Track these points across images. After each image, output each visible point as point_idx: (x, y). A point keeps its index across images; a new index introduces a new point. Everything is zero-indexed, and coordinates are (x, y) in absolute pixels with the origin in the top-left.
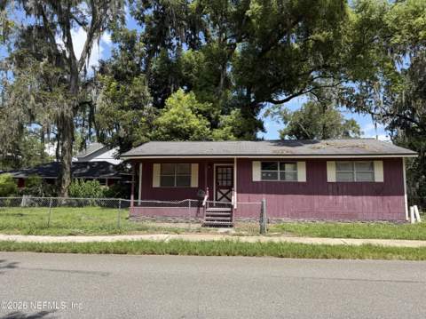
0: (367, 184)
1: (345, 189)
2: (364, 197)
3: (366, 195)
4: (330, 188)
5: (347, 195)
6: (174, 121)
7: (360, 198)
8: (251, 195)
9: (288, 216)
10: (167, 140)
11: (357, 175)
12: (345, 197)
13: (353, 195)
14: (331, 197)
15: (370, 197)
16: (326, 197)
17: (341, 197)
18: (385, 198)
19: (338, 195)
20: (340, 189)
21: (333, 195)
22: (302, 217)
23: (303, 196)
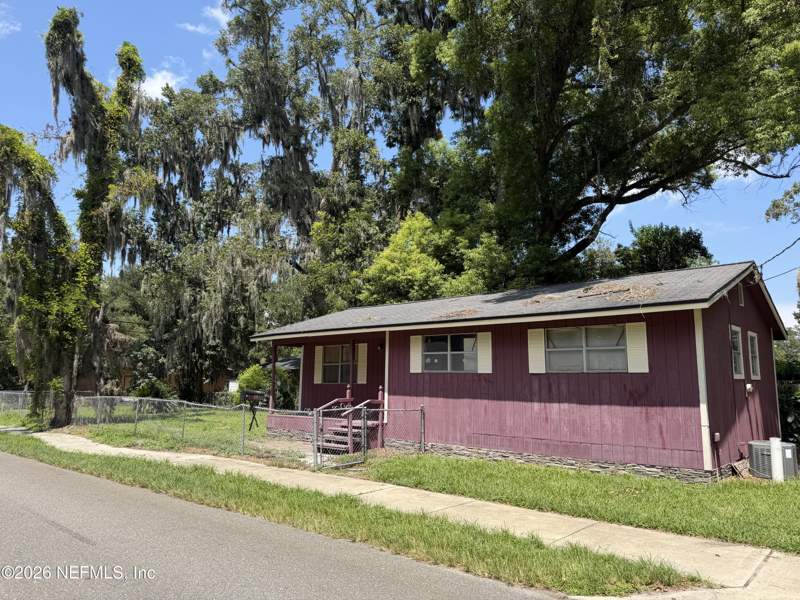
0: (610, 376)
1: (564, 388)
2: (605, 407)
3: (610, 403)
4: (536, 384)
5: (569, 401)
6: (383, 270)
7: (595, 409)
8: (408, 398)
9: (461, 441)
10: (376, 303)
11: (587, 358)
12: (565, 406)
13: (581, 401)
14: (536, 406)
15: (617, 409)
16: (529, 404)
17: (555, 406)
18: (653, 410)
19: (550, 400)
20: (551, 388)
21: (540, 401)
22: (486, 445)
23: (485, 402)
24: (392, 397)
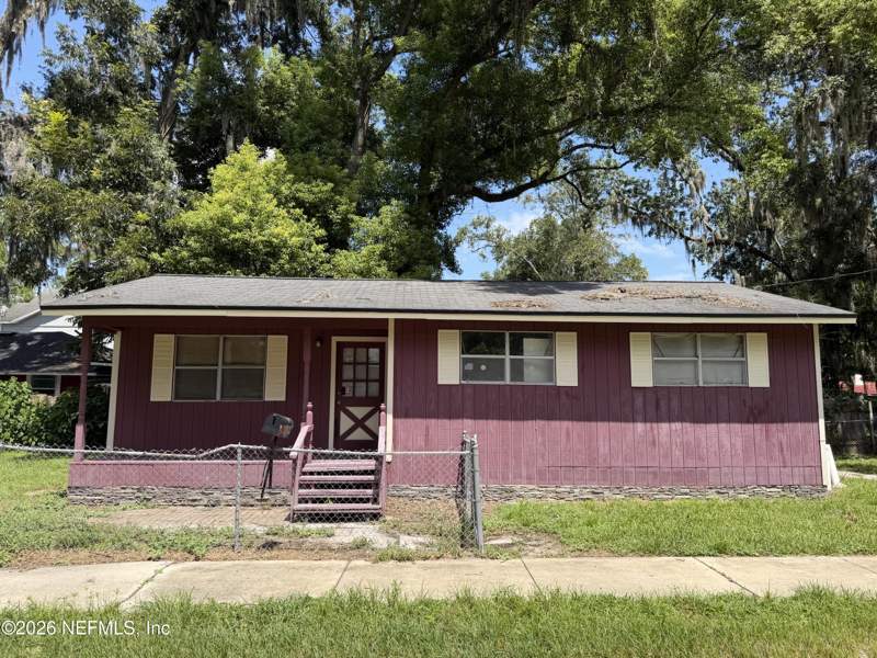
0: (728, 391)
1: (675, 403)
2: (723, 425)
3: (729, 421)
4: (639, 402)
5: (681, 419)
7: (712, 427)
8: (433, 421)
9: (530, 479)
10: (203, 271)
11: (706, 370)
12: (677, 426)
13: (695, 420)
14: (640, 426)
15: (737, 426)
16: (631, 425)
17: (665, 426)
18: (773, 427)
19: (659, 420)
20: (662, 405)
21: (645, 421)
22: (568, 480)
23: (566, 424)
24: (399, 421)
